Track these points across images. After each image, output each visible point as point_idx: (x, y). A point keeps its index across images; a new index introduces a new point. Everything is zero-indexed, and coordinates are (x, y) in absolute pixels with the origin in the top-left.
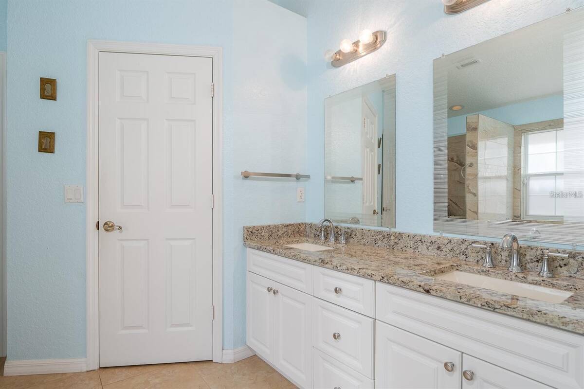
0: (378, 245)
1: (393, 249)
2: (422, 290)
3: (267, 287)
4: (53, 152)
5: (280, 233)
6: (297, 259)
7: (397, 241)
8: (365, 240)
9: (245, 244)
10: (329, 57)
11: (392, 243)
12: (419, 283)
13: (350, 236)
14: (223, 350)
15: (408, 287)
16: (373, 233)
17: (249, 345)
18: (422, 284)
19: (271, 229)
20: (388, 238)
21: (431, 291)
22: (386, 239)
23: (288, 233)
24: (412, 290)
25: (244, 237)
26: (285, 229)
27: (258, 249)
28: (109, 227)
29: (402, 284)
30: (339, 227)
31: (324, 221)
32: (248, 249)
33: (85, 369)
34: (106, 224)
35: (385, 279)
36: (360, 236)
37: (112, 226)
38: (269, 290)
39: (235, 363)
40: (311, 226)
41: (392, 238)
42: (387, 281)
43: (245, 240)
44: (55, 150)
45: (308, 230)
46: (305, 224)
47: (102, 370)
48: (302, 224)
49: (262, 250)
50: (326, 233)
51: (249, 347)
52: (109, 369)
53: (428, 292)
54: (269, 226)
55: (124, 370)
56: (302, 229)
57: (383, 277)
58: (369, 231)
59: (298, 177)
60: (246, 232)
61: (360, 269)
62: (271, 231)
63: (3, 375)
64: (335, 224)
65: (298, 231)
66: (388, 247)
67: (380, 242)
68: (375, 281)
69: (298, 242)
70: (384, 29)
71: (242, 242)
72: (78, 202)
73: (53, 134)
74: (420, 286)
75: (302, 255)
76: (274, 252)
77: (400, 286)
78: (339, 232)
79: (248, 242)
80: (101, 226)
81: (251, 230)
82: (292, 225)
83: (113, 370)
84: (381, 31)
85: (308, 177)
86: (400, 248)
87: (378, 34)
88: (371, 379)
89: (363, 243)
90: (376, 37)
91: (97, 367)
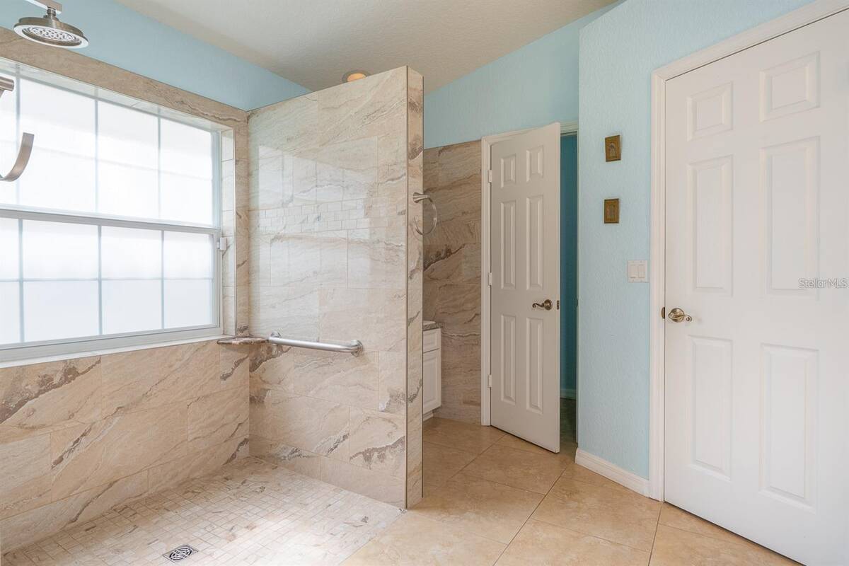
4: (617, 222)
28: (677, 316)
33: (647, 494)
37: (681, 315)
44: (620, 220)
47: (666, 505)
52: (675, 509)
55: (693, 520)
63: (574, 461)
72: (641, 282)
73: (618, 200)
80: (667, 314)
83: (679, 513)
91: (660, 499)
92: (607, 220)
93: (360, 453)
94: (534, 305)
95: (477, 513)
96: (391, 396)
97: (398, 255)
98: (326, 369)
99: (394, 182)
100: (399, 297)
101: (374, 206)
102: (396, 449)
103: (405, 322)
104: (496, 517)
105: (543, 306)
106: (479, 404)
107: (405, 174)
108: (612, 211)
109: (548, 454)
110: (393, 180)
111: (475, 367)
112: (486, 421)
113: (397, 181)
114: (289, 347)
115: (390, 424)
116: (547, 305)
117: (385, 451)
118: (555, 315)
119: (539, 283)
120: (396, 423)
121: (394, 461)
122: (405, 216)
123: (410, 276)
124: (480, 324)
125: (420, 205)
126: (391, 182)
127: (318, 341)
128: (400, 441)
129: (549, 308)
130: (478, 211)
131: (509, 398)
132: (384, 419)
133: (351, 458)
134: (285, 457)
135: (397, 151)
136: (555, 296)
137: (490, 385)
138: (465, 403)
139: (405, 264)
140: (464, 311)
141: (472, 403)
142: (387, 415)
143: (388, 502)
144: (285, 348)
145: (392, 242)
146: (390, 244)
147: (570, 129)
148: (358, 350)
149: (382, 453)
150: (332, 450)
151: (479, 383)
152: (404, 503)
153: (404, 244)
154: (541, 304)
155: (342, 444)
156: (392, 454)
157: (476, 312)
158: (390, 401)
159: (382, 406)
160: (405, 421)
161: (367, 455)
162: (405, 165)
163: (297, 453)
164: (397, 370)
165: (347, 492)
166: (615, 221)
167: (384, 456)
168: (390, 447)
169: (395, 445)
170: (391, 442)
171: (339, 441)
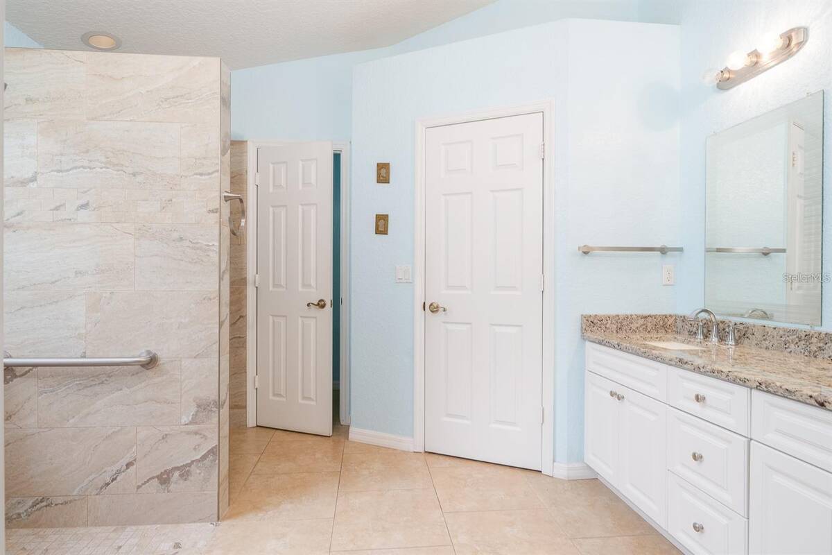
0: (789, 350)
1: (815, 357)
2: (813, 402)
3: (610, 390)
4: (387, 234)
5: (634, 326)
6: (648, 357)
7: (821, 345)
8: (767, 343)
9: (584, 338)
10: (711, 79)
11: (814, 348)
12: (810, 393)
13: (744, 335)
14: (554, 461)
15: (794, 398)
16: (781, 333)
17: (588, 463)
18: (814, 395)
19: (620, 320)
20: (807, 341)
21: (826, 404)
22: (803, 342)
23: (647, 327)
24: (799, 401)
25: (582, 327)
26: (641, 322)
27: (600, 343)
28: (434, 309)
29: (786, 394)
30: (726, 321)
31: (701, 312)
32: (588, 343)
33: (412, 450)
34: (431, 305)
35: (763, 386)
36: (760, 336)
37: (437, 307)
38: (612, 394)
39: (569, 481)
40: (684, 319)
41: (814, 340)
42: (765, 389)
43: (583, 330)
44: (389, 232)
45: (679, 324)
46: (676, 317)
47: (427, 454)
48: (670, 316)
49: (605, 345)
50: (705, 331)
51: (588, 466)
52: (434, 455)
53: (822, 405)
54: (618, 316)
56: (669, 323)
57: (760, 384)
58: (775, 328)
59: (663, 251)
60: (585, 321)
61: (729, 372)
62: (621, 323)
63: (348, 439)
64: (718, 318)
65: (665, 325)
66: (806, 354)
67: (792, 346)
68: (751, 389)
69: (660, 339)
70: (803, 24)
71: (578, 334)
72: (407, 282)
73: (387, 216)
74: (811, 397)
75: (654, 352)
76: (618, 347)
77: (784, 397)
78: (727, 330)
79: (589, 334)
80: (427, 307)
81: (591, 319)
82: (655, 317)
84: (799, 28)
85: (681, 250)
86: (826, 356)
87: (793, 34)
88: (744, 517)
89: (765, 346)
90: (790, 39)
91: (422, 451)
92: (378, 232)
93: (153, 478)
94: (308, 305)
95: (291, 503)
96: (199, 406)
97: (208, 255)
98: (97, 389)
99: (203, 177)
100: (210, 299)
101: (174, 200)
102: (204, 462)
103: (218, 326)
104: (311, 500)
105: (318, 305)
106: (245, 407)
107: (217, 171)
108: (382, 225)
109: (323, 439)
110: (201, 174)
111: (240, 369)
113: (207, 177)
114: (27, 369)
115: (198, 437)
116: (321, 305)
117: (190, 466)
118: (329, 310)
119: (312, 285)
120: (205, 434)
121: (202, 474)
122: (218, 215)
123: (222, 277)
124: (246, 325)
126: (198, 176)
127: (85, 357)
128: (211, 451)
129: (323, 306)
131: (279, 395)
132: (188, 433)
133: (139, 487)
134: (19, 514)
135: (207, 145)
136: (329, 298)
137: (257, 386)
139: (218, 264)
141: (236, 407)
142: (192, 428)
143: (195, 522)
144: (19, 371)
145: (200, 241)
146: (197, 243)
148: (151, 363)
149: (184, 471)
150: (108, 484)
151: (244, 386)
152: (216, 516)
153: (217, 244)
154: (316, 303)
155: (123, 474)
156: (198, 468)
157: (242, 314)
158: (198, 411)
159: (185, 419)
160: (217, 430)
161: (164, 479)
162: (218, 161)
163: (44, 504)
164: (207, 377)
165: (134, 528)
166: (385, 232)
167: (188, 473)
168: (198, 461)
169: (204, 457)
170: (198, 457)
171: (119, 472)
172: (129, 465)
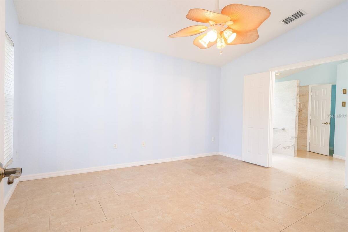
73: (345, 102)
92: (343, 106)
94: (323, 124)
96: (291, 137)
100: (294, 120)
103: (295, 124)
105: (325, 123)
106: (306, 146)
108: (344, 104)
109: (325, 156)
111: (306, 138)
112: (308, 150)
113: (295, 100)
116: (327, 123)
118: (329, 126)
120: (292, 142)
121: (291, 149)
123: (296, 116)
124: (307, 128)
125: (298, 104)
129: (327, 124)
130: (308, 102)
131: (315, 145)
133: (281, 148)
136: (329, 122)
137: (310, 142)
138: (302, 146)
140: (303, 125)
141: (304, 146)
142: (290, 141)
143: (290, 156)
147: (335, 84)
148: (284, 129)
149: (289, 147)
151: (306, 141)
152: (294, 156)
157: (306, 125)
159: (289, 139)
160: (294, 142)
161: (285, 148)
162: (296, 97)
164: (293, 133)
166: (345, 106)
167: (289, 148)
168: (291, 146)
169: (292, 146)
170: (291, 145)
171: (278, 146)
172: (280, 145)
